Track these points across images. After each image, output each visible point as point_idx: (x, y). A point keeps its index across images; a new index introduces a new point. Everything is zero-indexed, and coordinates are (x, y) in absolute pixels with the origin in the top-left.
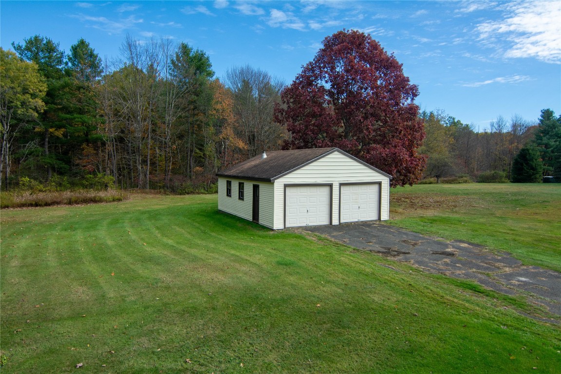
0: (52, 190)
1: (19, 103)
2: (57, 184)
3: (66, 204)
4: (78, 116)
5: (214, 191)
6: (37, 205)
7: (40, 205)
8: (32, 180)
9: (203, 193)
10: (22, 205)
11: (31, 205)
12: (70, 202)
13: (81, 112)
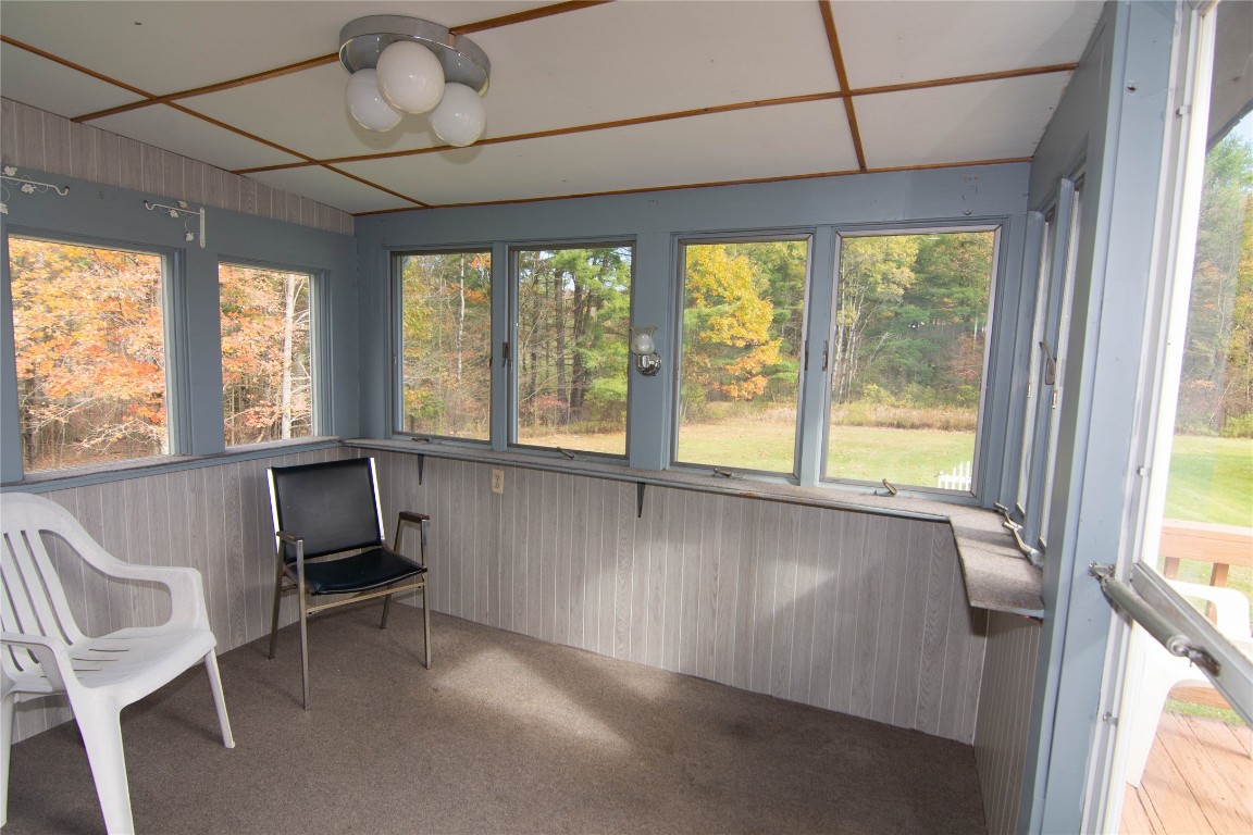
0: (908, 405)
1: (879, 277)
2: (914, 396)
3: (939, 428)
4: (958, 289)
5: (1236, 433)
6: (899, 426)
7: (904, 427)
8: (881, 389)
9: (1206, 434)
10: (880, 424)
11: (891, 425)
12: (946, 427)
13: (962, 281)
